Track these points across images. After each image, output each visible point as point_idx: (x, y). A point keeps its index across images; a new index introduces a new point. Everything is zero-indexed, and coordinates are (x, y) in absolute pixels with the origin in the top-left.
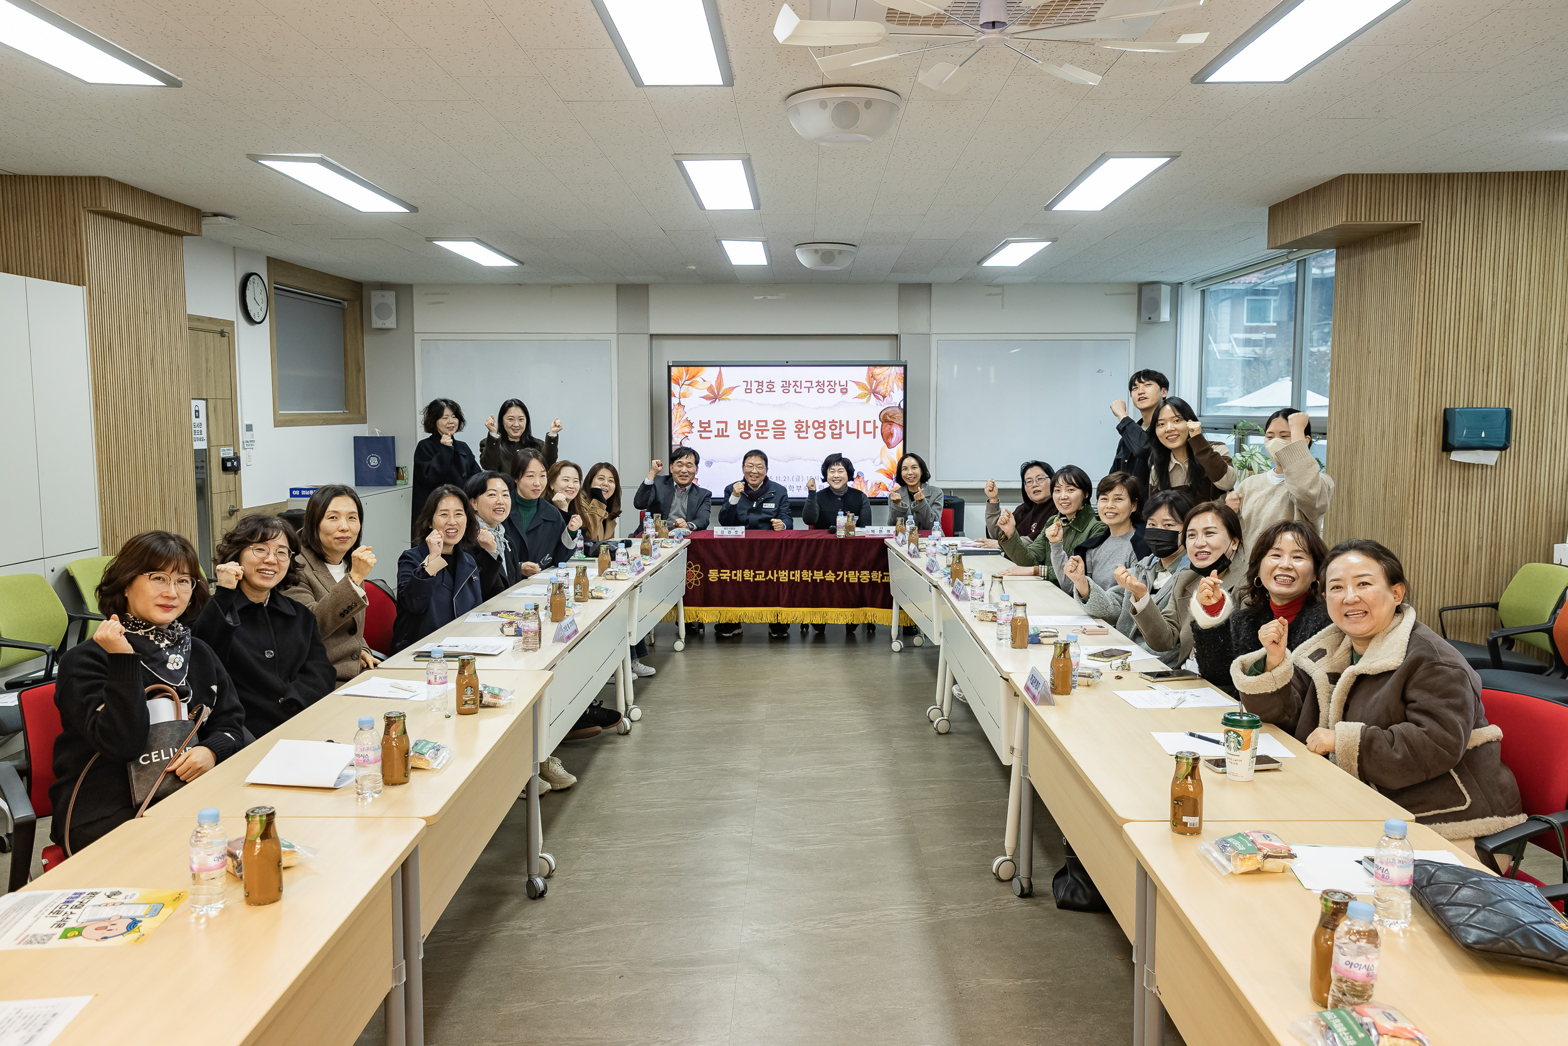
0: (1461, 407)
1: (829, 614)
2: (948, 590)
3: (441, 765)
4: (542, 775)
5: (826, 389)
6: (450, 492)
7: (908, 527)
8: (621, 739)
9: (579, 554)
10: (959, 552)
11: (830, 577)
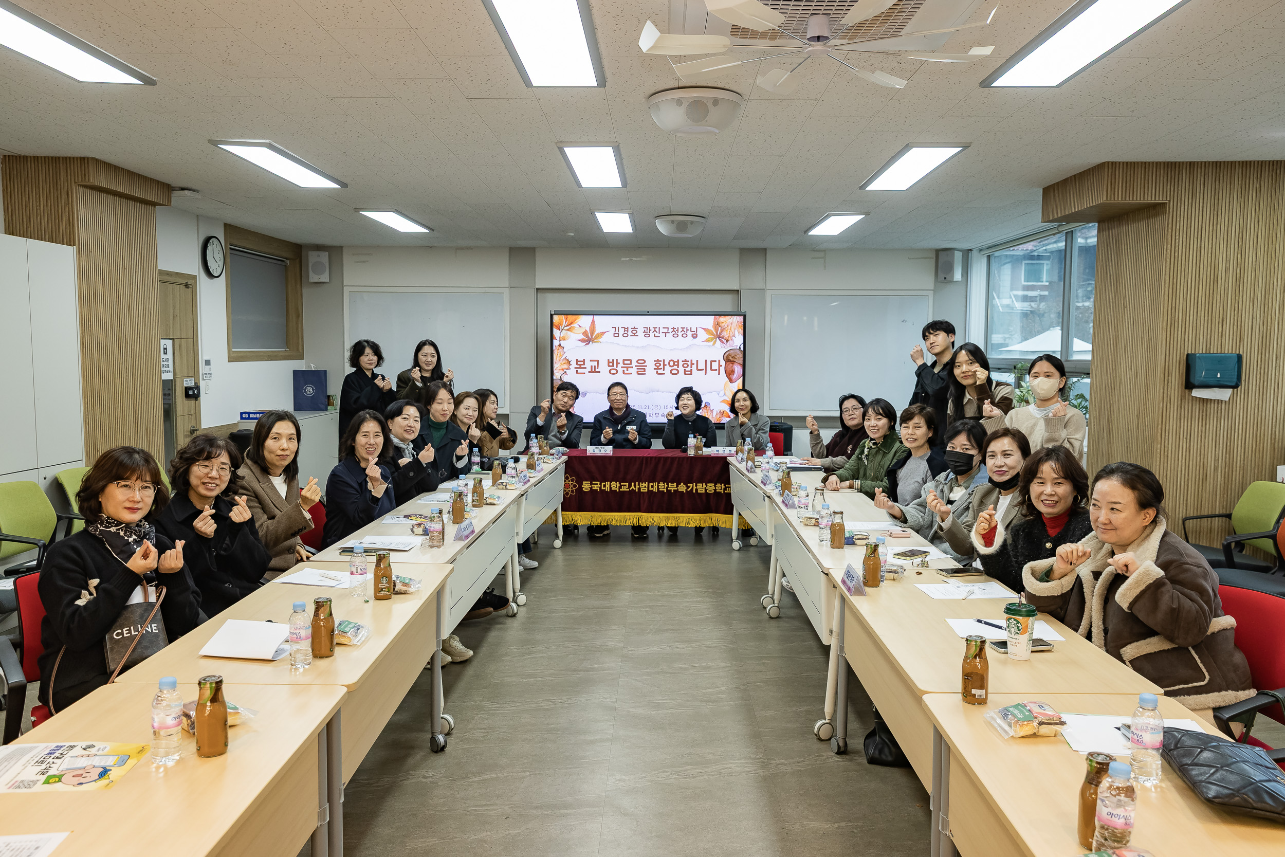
0: (1200, 352)
1: (681, 518)
2: (779, 500)
3: (361, 642)
4: (443, 650)
5: (680, 334)
6: (371, 417)
7: (746, 448)
8: (509, 620)
9: (476, 468)
10: (788, 468)
11: (682, 488)
